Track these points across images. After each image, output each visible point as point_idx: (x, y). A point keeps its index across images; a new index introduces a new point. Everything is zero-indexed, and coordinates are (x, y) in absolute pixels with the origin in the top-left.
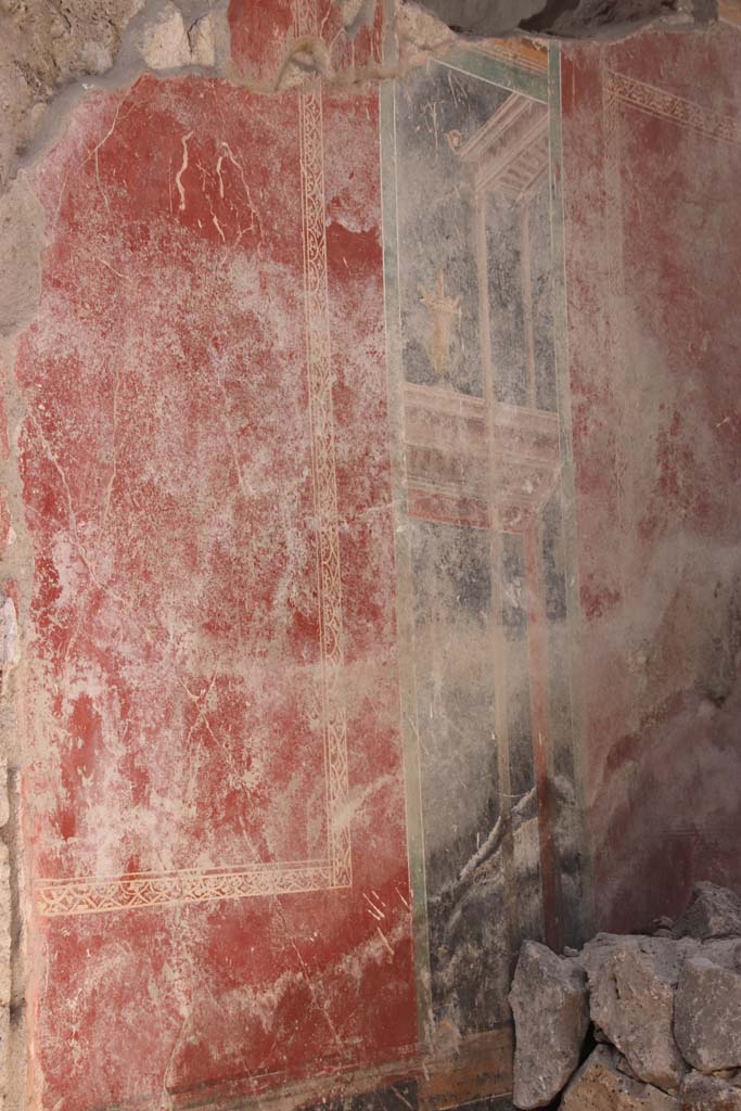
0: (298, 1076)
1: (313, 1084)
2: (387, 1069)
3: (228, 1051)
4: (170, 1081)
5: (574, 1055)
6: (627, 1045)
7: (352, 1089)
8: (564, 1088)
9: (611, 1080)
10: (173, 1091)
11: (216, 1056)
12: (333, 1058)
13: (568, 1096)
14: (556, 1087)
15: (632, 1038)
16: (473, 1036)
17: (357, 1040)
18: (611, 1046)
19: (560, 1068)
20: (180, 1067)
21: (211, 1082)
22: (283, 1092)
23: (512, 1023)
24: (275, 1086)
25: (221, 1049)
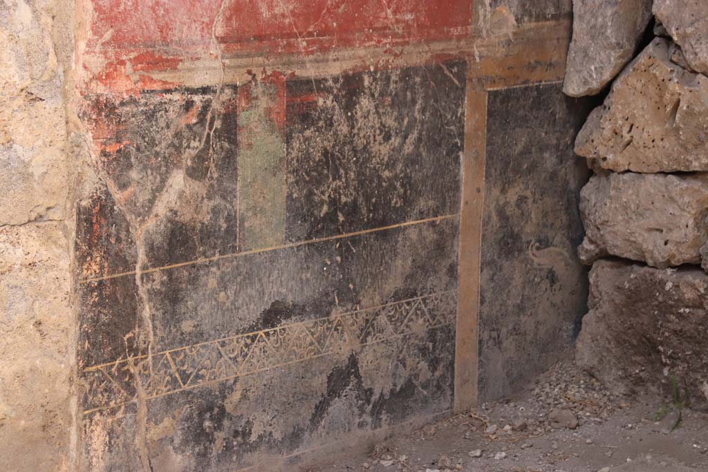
0: (347, 43)
1: (362, 52)
2: (438, 47)
3: (277, 11)
4: (219, 30)
5: (630, 47)
6: (684, 37)
7: (401, 62)
8: (614, 79)
9: (662, 69)
10: (222, 40)
11: (265, 13)
12: (383, 31)
13: (617, 86)
14: (607, 76)
15: (689, 30)
16: (529, 25)
17: (409, 17)
18: (668, 39)
19: (613, 59)
20: (229, 19)
21: (260, 38)
22: (331, 55)
23: (571, 16)
24: (324, 49)
25: (270, 7)
